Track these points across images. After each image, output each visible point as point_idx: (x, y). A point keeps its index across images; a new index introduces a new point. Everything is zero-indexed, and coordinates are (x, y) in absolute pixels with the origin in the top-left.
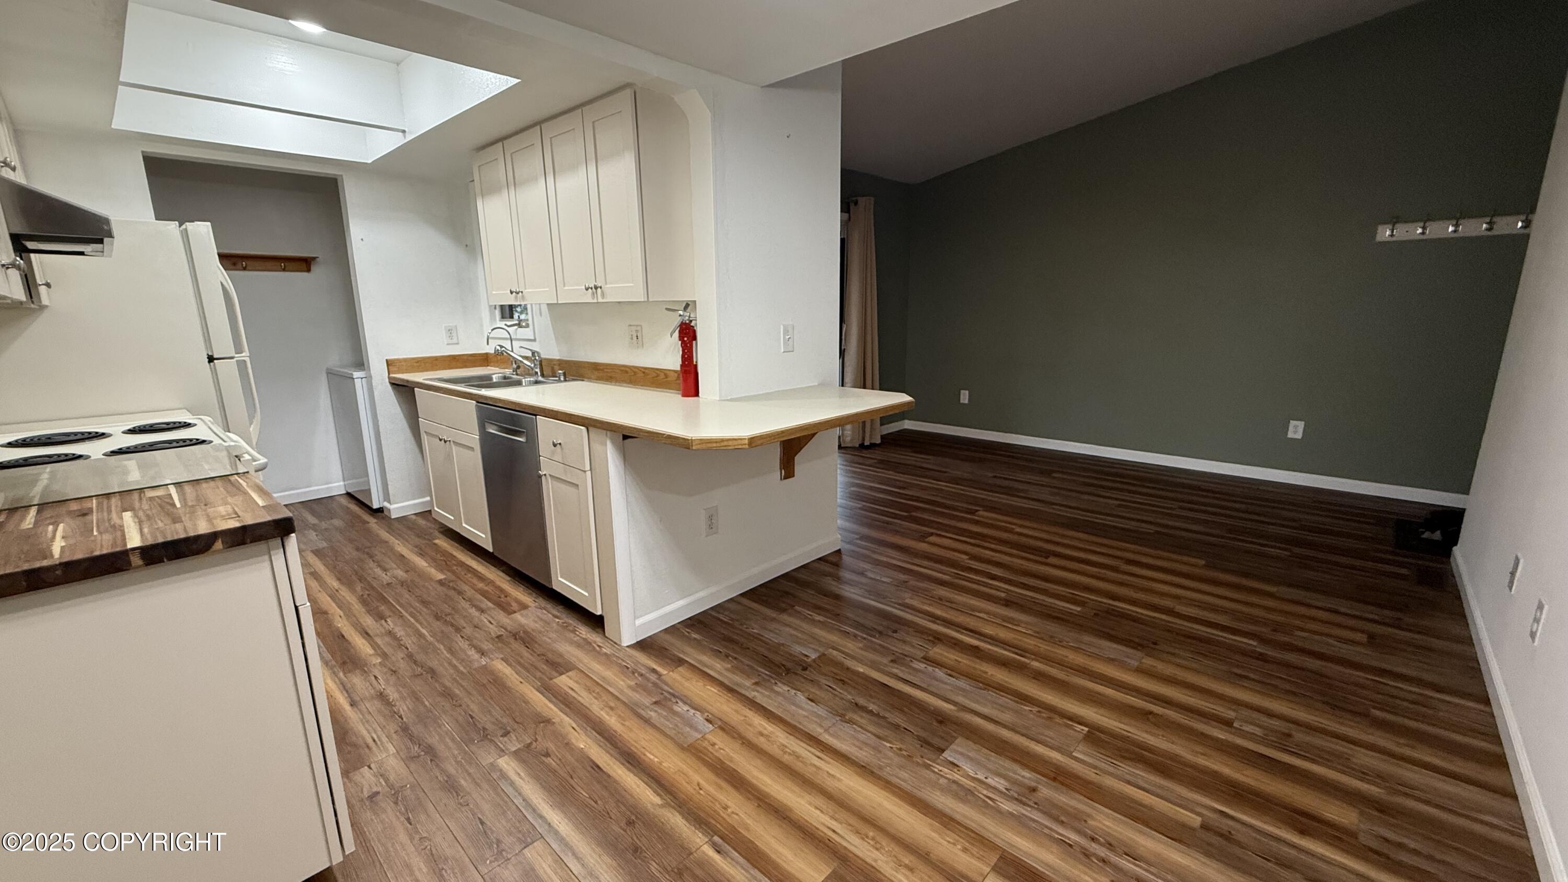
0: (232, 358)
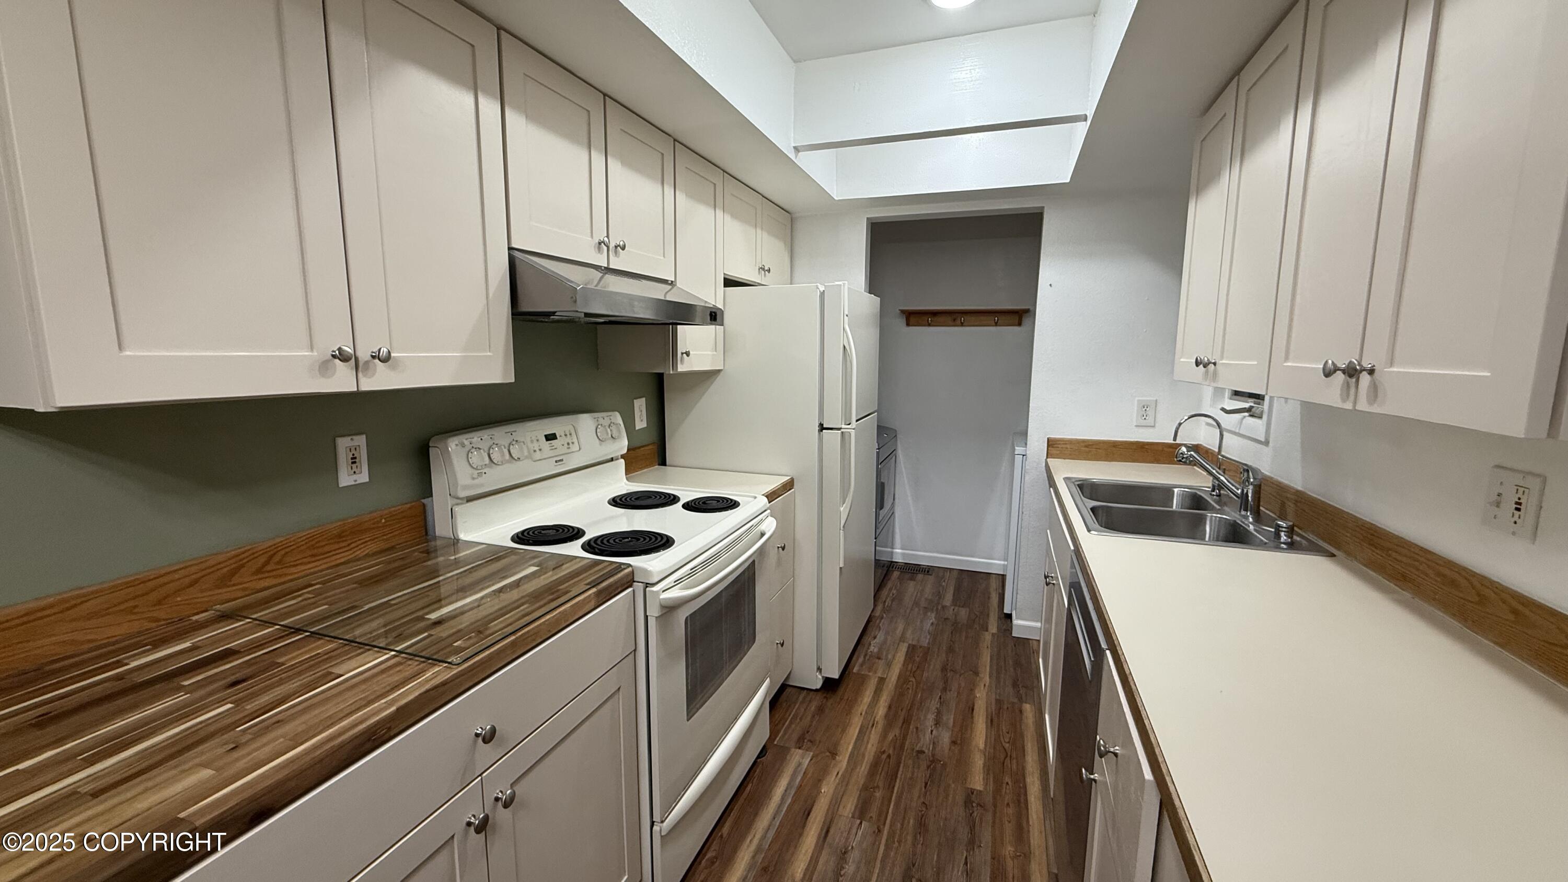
0: (839, 429)
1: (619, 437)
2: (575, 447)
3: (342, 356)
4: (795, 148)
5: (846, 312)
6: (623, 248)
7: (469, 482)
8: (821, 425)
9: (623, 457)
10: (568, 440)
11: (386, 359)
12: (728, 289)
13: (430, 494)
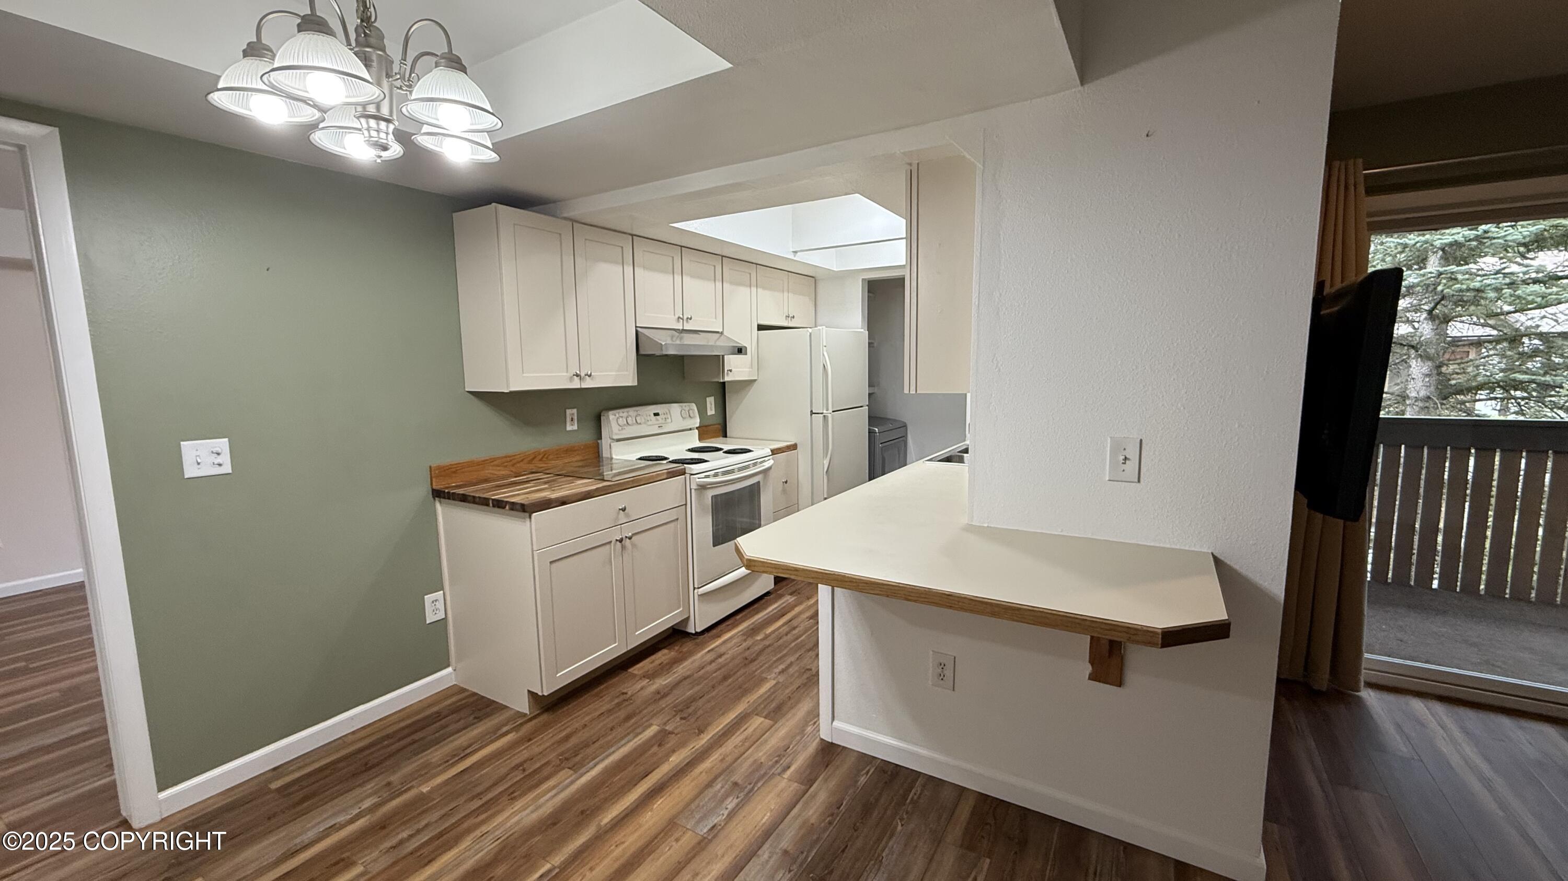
0: (822, 413)
1: (694, 417)
2: (669, 420)
3: (577, 375)
4: (794, 252)
5: (825, 344)
6: (691, 319)
7: (618, 432)
8: (811, 411)
9: (697, 428)
10: (666, 416)
11: (590, 376)
12: (760, 332)
13: (601, 438)
